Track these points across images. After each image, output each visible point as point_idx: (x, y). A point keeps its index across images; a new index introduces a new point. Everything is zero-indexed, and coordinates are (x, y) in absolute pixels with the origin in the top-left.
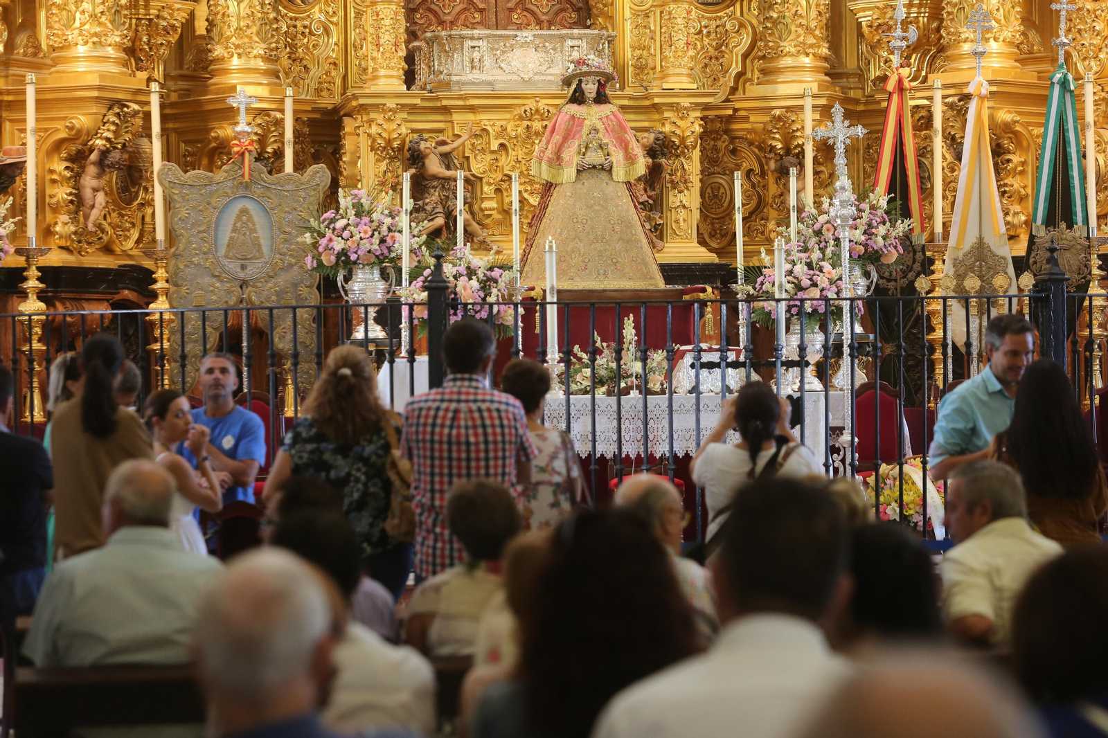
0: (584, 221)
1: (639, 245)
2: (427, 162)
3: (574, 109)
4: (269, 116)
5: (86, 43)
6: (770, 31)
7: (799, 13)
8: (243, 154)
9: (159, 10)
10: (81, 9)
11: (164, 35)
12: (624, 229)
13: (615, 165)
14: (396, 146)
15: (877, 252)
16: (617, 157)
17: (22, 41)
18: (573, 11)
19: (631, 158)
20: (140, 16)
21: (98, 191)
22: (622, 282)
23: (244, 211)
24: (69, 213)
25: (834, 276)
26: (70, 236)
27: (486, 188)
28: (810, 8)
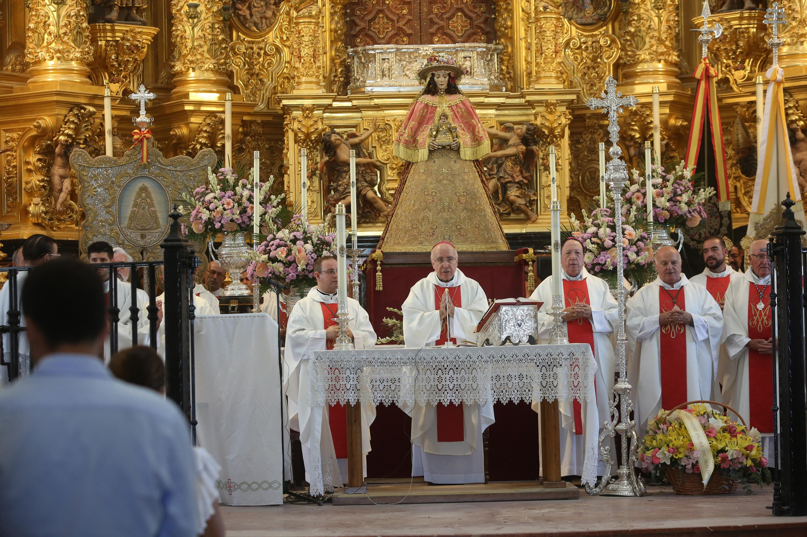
0: (434, 194)
1: (483, 214)
2: (338, 151)
3: (428, 99)
4: (216, 117)
5: (52, 58)
6: (629, 43)
7: (652, 27)
8: (141, 141)
9: (124, 34)
10: (48, 31)
11: (130, 54)
12: (469, 200)
13: (462, 146)
14: (313, 138)
15: (682, 216)
16: (465, 138)
17: (11, 60)
18: (483, 34)
19: (477, 139)
20: (108, 39)
21: (65, 178)
22: (464, 246)
23: (144, 189)
24: (41, 196)
25: (634, 237)
26: (40, 215)
27: (389, 172)
28: (661, 23)
